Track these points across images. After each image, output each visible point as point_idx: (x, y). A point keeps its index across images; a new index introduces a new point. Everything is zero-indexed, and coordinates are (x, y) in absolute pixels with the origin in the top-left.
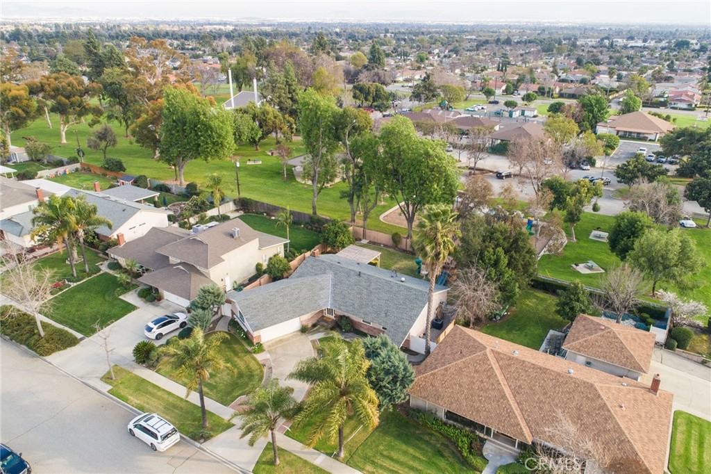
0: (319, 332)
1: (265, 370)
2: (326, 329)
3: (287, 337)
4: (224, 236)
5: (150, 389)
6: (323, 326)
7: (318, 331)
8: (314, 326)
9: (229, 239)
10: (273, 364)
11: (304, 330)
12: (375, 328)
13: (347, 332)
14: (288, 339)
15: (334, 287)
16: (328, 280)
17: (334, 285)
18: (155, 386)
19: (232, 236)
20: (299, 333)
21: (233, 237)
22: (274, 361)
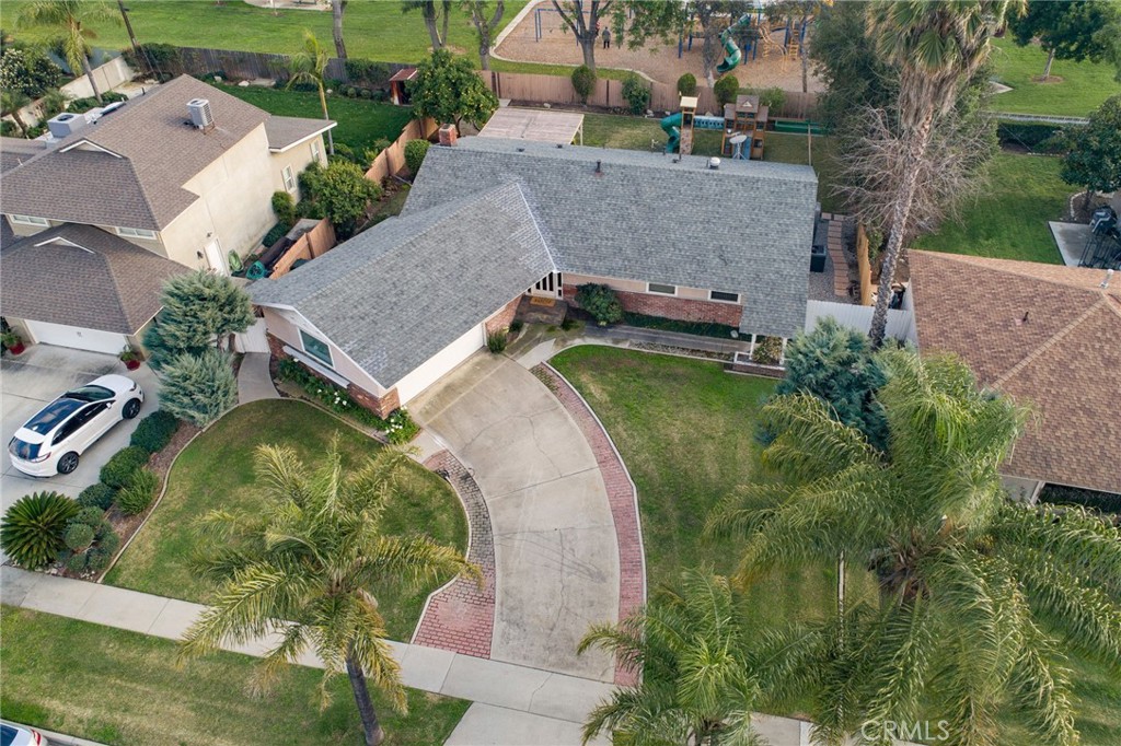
0: (539, 341)
1: (454, 485)
2: (552, 329)
3: (460, 374)
4: (168, 130)
5: (111, 650)
6: (538, 323)
7: (532, 341)
8: (516, 327)
9: (184, 134)
10: (466, 465)
11: (495, 346)
12: (688, 301)
13: (611, 325)
14: (466, 381)
15: (542, 215)
16: (515, 197)
17: (541, 210)
18: (126, 637)
19: (190, 124)
20: (487, 357)
21: (195, 127)
22: (464, 452)
